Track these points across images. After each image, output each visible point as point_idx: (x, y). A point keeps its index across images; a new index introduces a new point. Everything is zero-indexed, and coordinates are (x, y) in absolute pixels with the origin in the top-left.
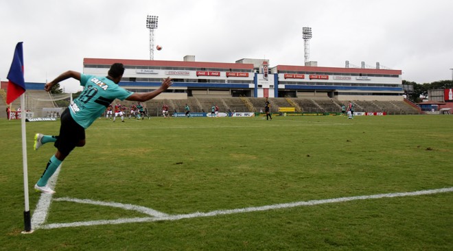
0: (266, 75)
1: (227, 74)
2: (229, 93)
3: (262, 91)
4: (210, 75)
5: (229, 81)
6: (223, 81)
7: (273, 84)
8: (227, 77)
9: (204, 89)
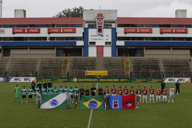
0: (100, 30)
1: (49, 30)
2: (54, 52)
3: (95, 49)
4: (28, 32)
5: (52, 38)
6: (45, 38)
7: (110, 40)
8: (49, 33)
9: (24, 48)
